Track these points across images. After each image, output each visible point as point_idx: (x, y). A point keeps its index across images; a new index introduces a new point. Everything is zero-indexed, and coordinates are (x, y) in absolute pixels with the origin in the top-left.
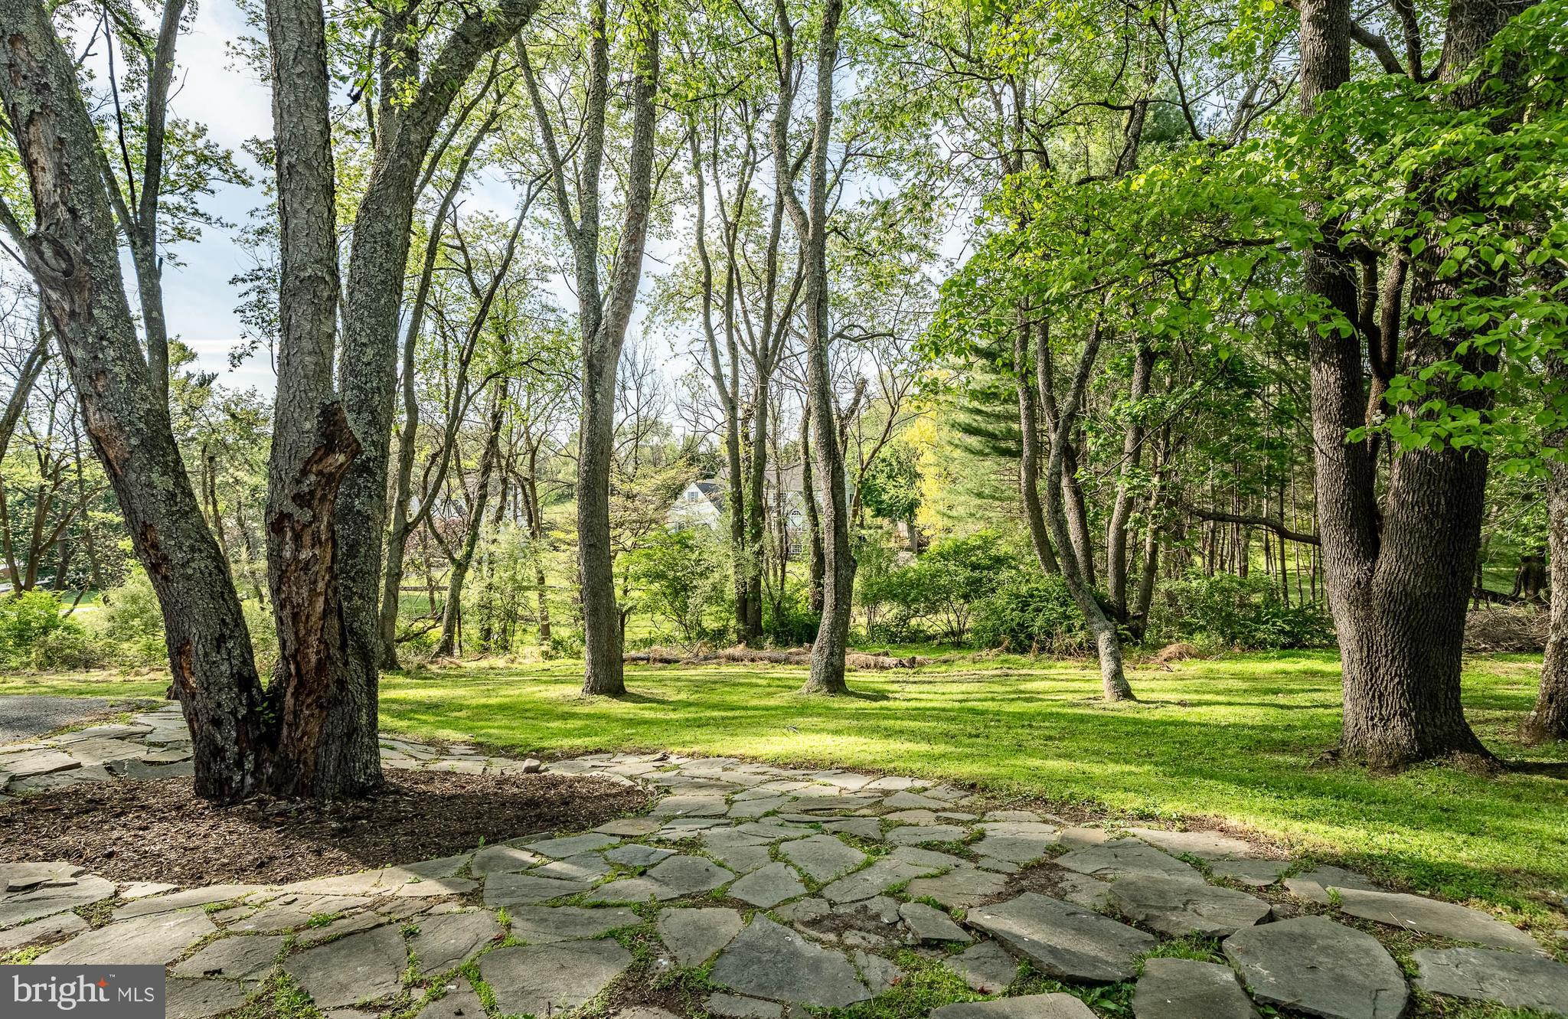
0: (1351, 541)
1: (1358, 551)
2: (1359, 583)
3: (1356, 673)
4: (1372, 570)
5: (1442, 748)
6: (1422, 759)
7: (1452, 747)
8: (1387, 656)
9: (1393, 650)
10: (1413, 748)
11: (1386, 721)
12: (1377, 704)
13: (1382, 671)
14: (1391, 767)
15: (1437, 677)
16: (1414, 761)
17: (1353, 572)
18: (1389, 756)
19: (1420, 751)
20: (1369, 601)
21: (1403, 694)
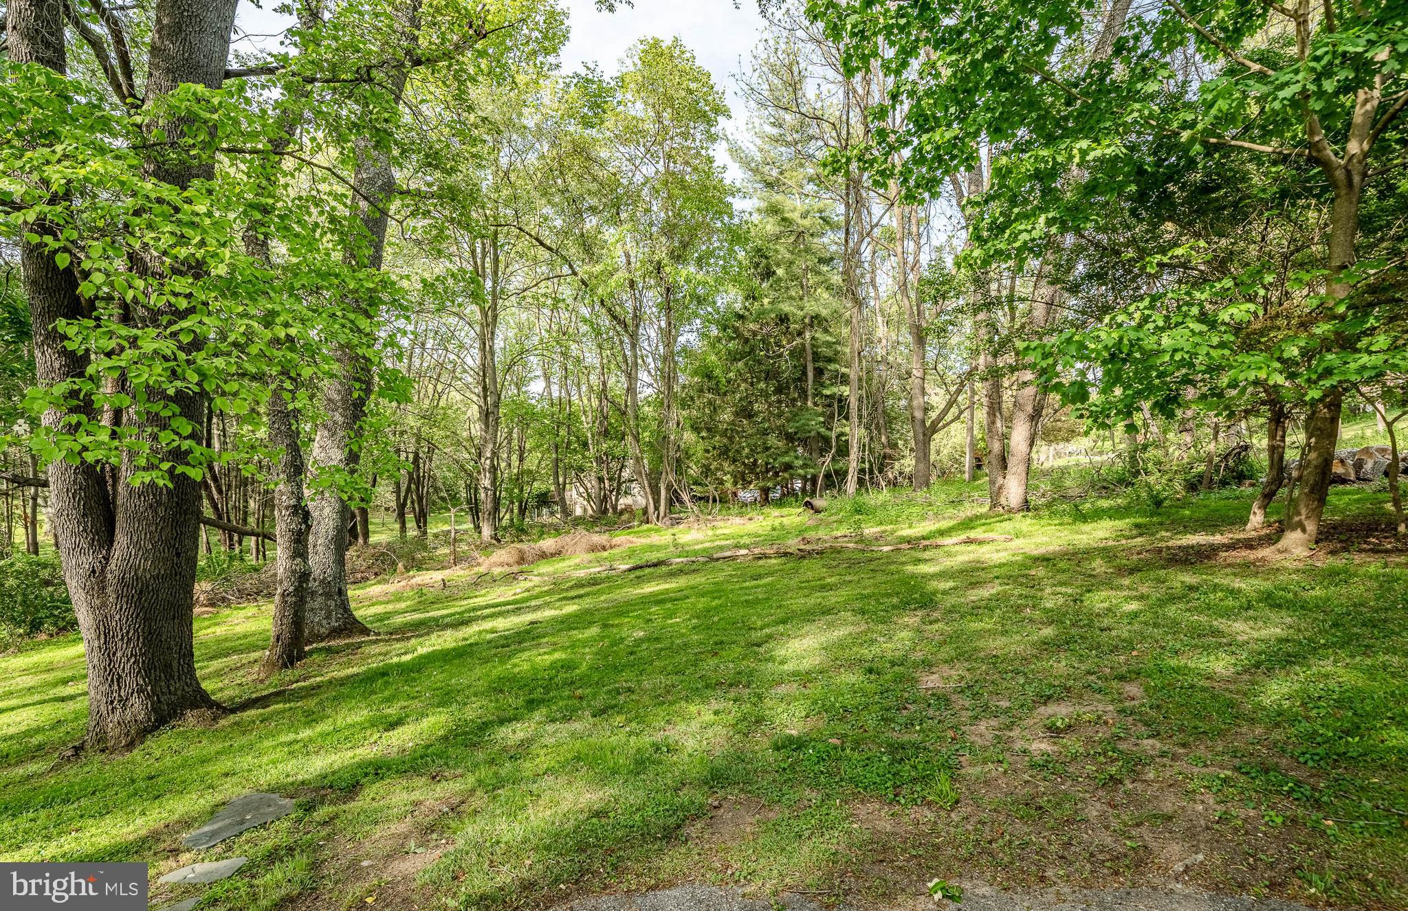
0: (84, 530)
1: (93, 540)
2: (94, 571)
3: (96, 661)
4: (107, 559)
5: (175, 712)
6: (158, 728)
7: (183, 708)
8: (122, 639)
9: (128, 633)
10: (150, 719)
11: (124, 702)
12: (116, 687)
13: (119, 654)
14: (127, 745)
15: (169, 648)
16: (150, 732)
17: (88, 561)
18: (127, 735)
19: (156, 720)
20: (104, 588)
21: (139, 672)
